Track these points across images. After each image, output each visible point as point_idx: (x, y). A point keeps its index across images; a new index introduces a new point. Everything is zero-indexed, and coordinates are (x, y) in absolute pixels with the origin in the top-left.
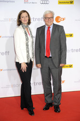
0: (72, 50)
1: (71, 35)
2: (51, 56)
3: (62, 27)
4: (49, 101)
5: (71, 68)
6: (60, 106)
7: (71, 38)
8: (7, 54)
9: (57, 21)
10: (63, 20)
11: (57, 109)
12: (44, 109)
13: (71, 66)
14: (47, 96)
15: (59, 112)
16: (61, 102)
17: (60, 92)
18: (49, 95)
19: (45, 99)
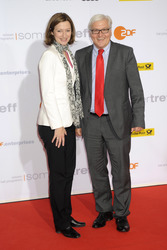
0: (152, 97)
1: (149, 66)
2: (105, 112)
3: (130, 50)
4: (105, 207)
5: (149, 137)
6: (128, 218)
7: (148, 71)
8: (12, 108)
9: (118, 36)
10: (132, 33)
11: (122, 225)
12: (93, 226)
13: (150, 132)
14: (99, 197)
15: (127, 230)
16: (130, 209)
17: (127, 187)
18: (105, 196)
19: (97, 204)
